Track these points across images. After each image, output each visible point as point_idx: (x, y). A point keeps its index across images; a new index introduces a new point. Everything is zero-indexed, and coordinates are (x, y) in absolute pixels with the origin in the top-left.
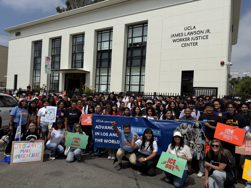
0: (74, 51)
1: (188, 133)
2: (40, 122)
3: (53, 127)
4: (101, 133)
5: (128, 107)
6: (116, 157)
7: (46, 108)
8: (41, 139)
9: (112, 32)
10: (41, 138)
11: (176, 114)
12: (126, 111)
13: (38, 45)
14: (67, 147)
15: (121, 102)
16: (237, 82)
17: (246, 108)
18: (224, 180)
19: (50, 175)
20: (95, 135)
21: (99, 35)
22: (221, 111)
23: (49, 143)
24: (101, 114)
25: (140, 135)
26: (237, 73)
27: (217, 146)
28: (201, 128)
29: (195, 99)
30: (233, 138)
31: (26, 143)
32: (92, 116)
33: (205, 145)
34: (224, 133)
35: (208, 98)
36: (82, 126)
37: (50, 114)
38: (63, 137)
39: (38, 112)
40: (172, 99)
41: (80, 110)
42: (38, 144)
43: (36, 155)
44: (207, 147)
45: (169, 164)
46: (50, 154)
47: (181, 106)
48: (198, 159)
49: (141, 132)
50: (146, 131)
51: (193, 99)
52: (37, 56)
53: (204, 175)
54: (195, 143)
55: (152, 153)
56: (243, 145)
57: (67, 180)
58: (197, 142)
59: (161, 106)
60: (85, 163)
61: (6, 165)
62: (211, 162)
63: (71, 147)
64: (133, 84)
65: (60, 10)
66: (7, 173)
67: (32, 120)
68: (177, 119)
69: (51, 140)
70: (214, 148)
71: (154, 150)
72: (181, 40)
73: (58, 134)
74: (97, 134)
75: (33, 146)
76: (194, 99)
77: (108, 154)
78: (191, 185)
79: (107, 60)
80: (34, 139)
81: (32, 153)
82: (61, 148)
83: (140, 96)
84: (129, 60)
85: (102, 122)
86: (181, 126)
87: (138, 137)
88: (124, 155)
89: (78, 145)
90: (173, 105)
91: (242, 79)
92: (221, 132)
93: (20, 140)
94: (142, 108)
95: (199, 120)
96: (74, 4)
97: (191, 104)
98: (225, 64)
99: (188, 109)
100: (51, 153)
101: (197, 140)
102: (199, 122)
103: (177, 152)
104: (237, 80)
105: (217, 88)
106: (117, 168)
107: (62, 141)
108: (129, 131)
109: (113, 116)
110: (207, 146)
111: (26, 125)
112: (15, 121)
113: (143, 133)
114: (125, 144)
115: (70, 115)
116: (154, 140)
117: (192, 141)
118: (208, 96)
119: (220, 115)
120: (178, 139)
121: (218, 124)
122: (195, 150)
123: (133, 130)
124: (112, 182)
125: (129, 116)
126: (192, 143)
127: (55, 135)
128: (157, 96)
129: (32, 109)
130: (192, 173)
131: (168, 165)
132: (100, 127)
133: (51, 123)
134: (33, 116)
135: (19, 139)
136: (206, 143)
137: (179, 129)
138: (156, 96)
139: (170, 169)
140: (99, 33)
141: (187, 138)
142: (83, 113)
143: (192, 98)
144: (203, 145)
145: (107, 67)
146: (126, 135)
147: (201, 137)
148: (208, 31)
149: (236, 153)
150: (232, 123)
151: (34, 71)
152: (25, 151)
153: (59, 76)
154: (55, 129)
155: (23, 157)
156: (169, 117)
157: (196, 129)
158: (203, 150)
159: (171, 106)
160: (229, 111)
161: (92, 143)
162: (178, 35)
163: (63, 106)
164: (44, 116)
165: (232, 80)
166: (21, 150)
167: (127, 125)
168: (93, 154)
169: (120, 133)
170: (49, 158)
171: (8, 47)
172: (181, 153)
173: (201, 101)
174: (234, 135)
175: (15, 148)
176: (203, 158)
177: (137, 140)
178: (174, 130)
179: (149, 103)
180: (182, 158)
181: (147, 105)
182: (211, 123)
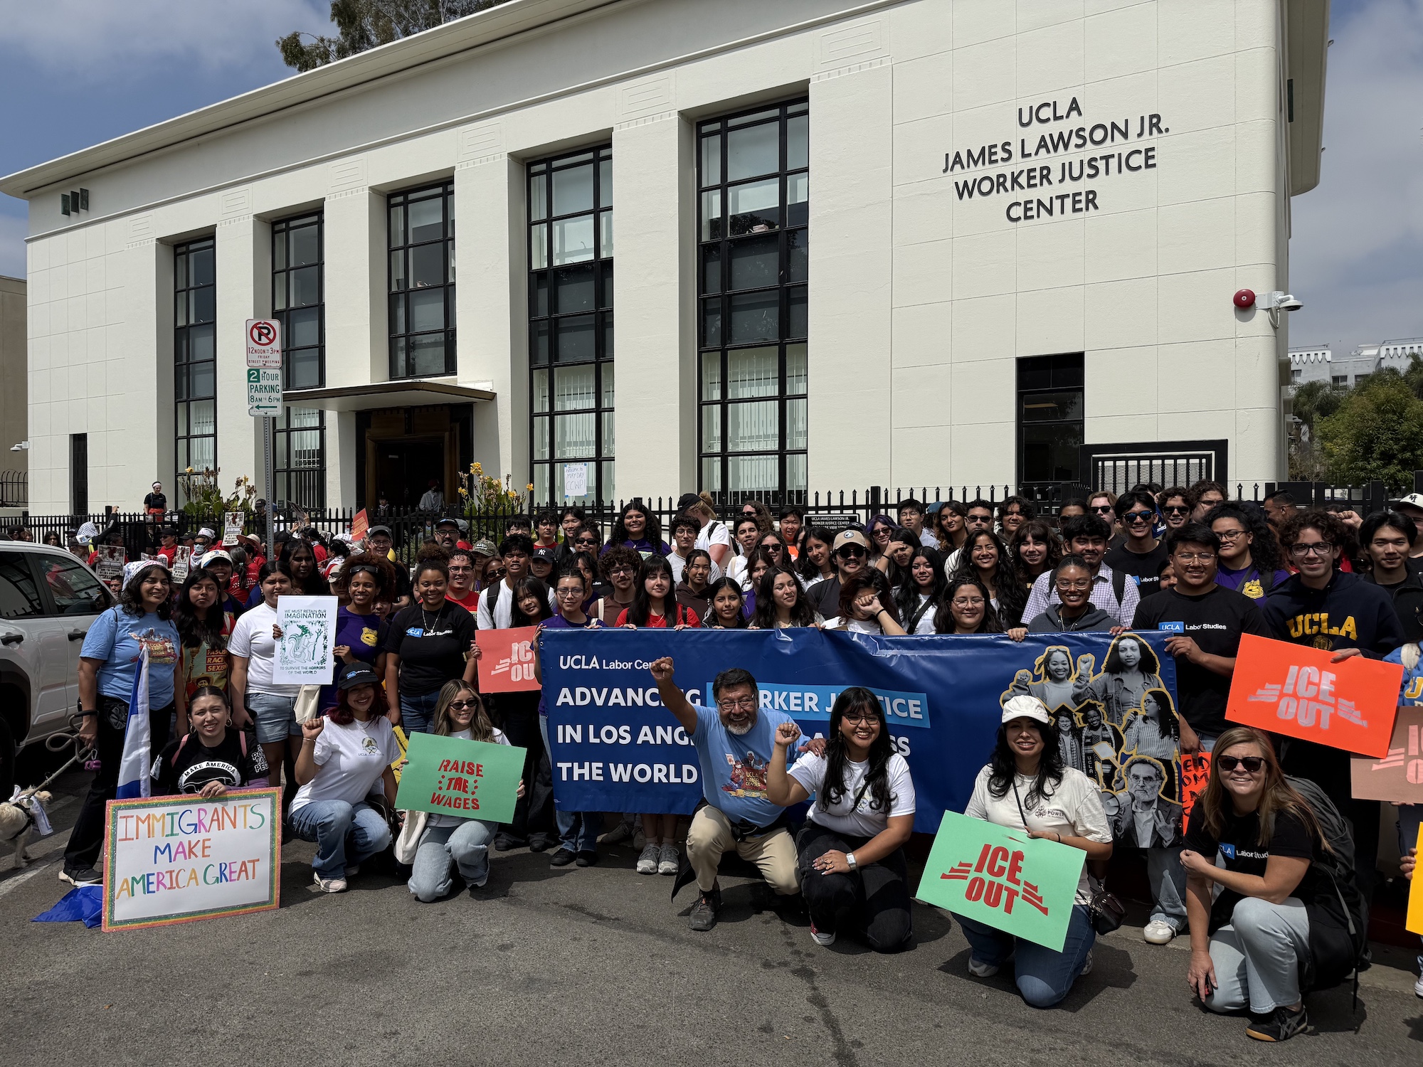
0: (398, 280)
1: (1078, 703)
2: (247, 686)
3: (320, 711)
4: (591, 727)
5: (728, 575)
6: (681, 858)
7: (274, 606)
8: (264, 781)
9: (609, 157)
10: (262, 775)
11: (1008, 600)
12: (723, 598)
13: (192, 256)
14: (407, 816)
15: (689, 554)
16: (1328, 407)
17: (1396, 542)
18: (1295, 949)
19: (330, 975)
20: (560, 741)
21: (534, 180)
22: (1257, 571)
23: (307, 801)
24: (588, 623)
25: (808, 726)
26: (1329, 356)
27: (1251, 764)
28: (1154, 672)
29: (1105, 509)
30: (1334, 718)
31: (181, 809)
32: (534, 638)
33: (1177, 763)
34: (1281, 691)
35: (1177, 501)
36: (486, 698)
37: (297, 637)
38: (379, 762)
39: (234, 634)
40: (974, 518)
41: (466, 608)
42: (249, 809)
43: (241, 871)
44: (1191, 775)
45: (986, 876)
46: (318, 862)
47: (1032, 553)
48: (1145, 842)
49: (816, 709)
50: (842, 702)
51: (1096, 509)
52: (192, 321)
53: (1184, 929)
54: (1124, 757)
55: (884, 824)
56: (1391, 752)
57: (423, 1000)
58: (1134, 752)
59: (921, 559)
60: (515, 901)
61: (79, 934)
62: (1219, 855)
63: (430, 817)
64: (741, 449)
65: (302, 51)
66: (87, 978)
67: (199, 680)
68: (1015, 630)
69: (314, 786)
70: (1234, 775)
71: (896, 805)
72: (1003, 184)
73: (356, 748)
74: (570, 733)
75: (218, 820)
76: (1100, 512)
77: (636, 844)
78: (1116, 989)
79: (591, 320)
80: (221, 781)
81: (216, 858)
82: (374, 824)
83: (791, 512)
84: (715, 312)
85: (592, 665)
86: (1040, 666)
87: (804, 738)
88: (732, 844)
89: (470, 804)
90: (985, 552)
91: (1357, 384)
92: (1263, 688)
93: (145, 790)
94: (808, 579)
95: (1135, 626)
96: (378, 16)
97: (1086, 541)
98: (1260, 303)
99: (1072, 570)
100: (323, 857)
101: (1134, 738)
102: (1141, 635)
103: (1025, 807)
104: (1327, 396)
105: (1224, 443)
106: (696, 917)
107: (375, 785)
108: (747, 708)
109: (653, 629)
110: (1192, 768)
111: (171, 708)
112: (108, 691)
113: (828, 718)
114: (732, 780)
115: (413, 638)
116: (892, 753)
117: (1106, 744)
118: (1176, 491)
119: (1253, 590)
120: (1032, 737)
121: (1248, 641)
122: (1122, 796)
123: (767, 701)
124: (675, 994)
125: (743, 624)
126: (1103, 758)
127: (335, 757)
128: (887, 506)
129: (201, 617)
130: (1114, 923)
131: (982, 881)
132: (583, 696)
133: (307, 688)
134: (208, 656)
135: (143, 786)
136: (1185, 751)
137: (1030, 683)
138: (883, 507)
139: (995, 904)
140: (535, 169)
141: (1076, 732)
142: (482, 622)
143: (1087, 508)
144: (1167, 763)
145: (594, 359)
146: (734, 730)
147: (1152, 718)
148: (1155, 122)
149: (1355, 796)
150: (1326, 632)
151: (182, 407)
152: (177, 853)
153: (322, 428)
154: (334, 720)
155: (168, 885)
156: (969, 621)
157: (1123, 676)
158: (1169, 791)
159: (978, 558)
160: (1303, 566)
161: (543, 791)
162: (987, 155)
163: (369, 589)
164: (268, 652)
165: (1298, 396)
166: (157, 848)
167: (736, 676)
168: (551, 851)
169: (702, 723)
170: (312, 882)
171: (25, 282)
172: (1048, 814)
173: (1139, 519)
174: (1341, 700)
175: (120, 835)
176: (1169, 838)
177: (799, 756)
178: (999, 686)
179: (847, 549)
180: (1059, 841)
181: (839, 558)
182: (1205, 641)
